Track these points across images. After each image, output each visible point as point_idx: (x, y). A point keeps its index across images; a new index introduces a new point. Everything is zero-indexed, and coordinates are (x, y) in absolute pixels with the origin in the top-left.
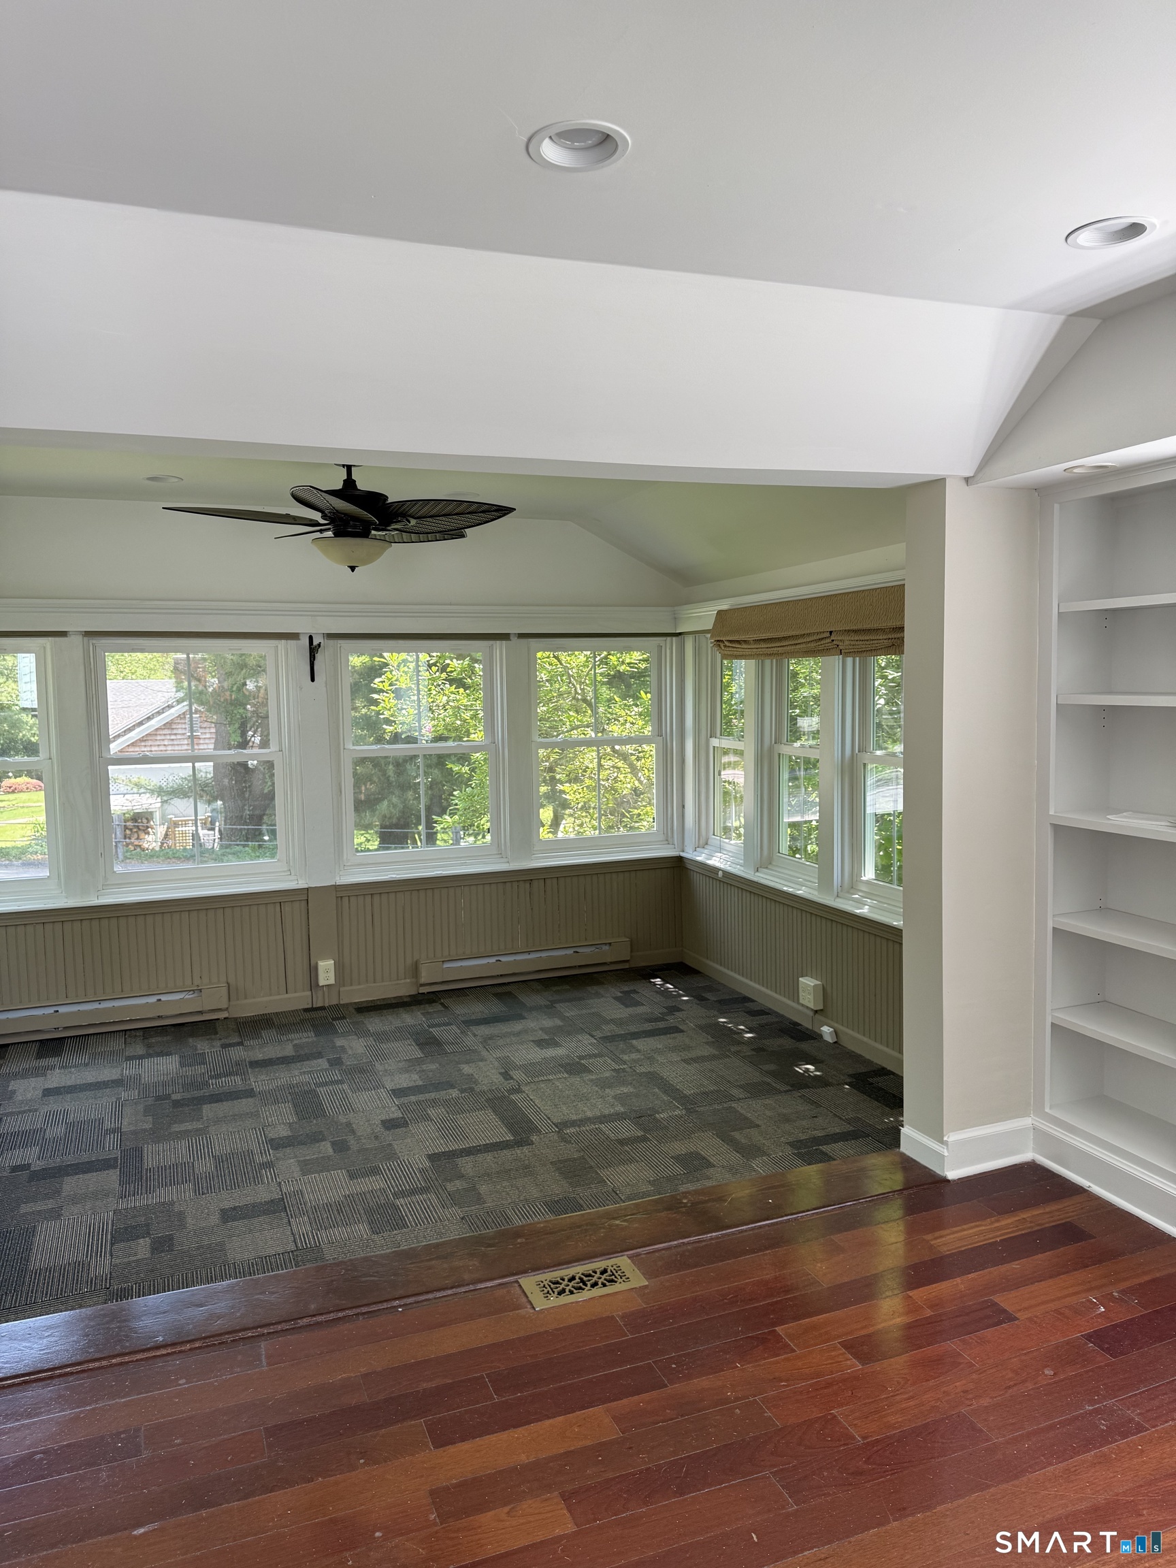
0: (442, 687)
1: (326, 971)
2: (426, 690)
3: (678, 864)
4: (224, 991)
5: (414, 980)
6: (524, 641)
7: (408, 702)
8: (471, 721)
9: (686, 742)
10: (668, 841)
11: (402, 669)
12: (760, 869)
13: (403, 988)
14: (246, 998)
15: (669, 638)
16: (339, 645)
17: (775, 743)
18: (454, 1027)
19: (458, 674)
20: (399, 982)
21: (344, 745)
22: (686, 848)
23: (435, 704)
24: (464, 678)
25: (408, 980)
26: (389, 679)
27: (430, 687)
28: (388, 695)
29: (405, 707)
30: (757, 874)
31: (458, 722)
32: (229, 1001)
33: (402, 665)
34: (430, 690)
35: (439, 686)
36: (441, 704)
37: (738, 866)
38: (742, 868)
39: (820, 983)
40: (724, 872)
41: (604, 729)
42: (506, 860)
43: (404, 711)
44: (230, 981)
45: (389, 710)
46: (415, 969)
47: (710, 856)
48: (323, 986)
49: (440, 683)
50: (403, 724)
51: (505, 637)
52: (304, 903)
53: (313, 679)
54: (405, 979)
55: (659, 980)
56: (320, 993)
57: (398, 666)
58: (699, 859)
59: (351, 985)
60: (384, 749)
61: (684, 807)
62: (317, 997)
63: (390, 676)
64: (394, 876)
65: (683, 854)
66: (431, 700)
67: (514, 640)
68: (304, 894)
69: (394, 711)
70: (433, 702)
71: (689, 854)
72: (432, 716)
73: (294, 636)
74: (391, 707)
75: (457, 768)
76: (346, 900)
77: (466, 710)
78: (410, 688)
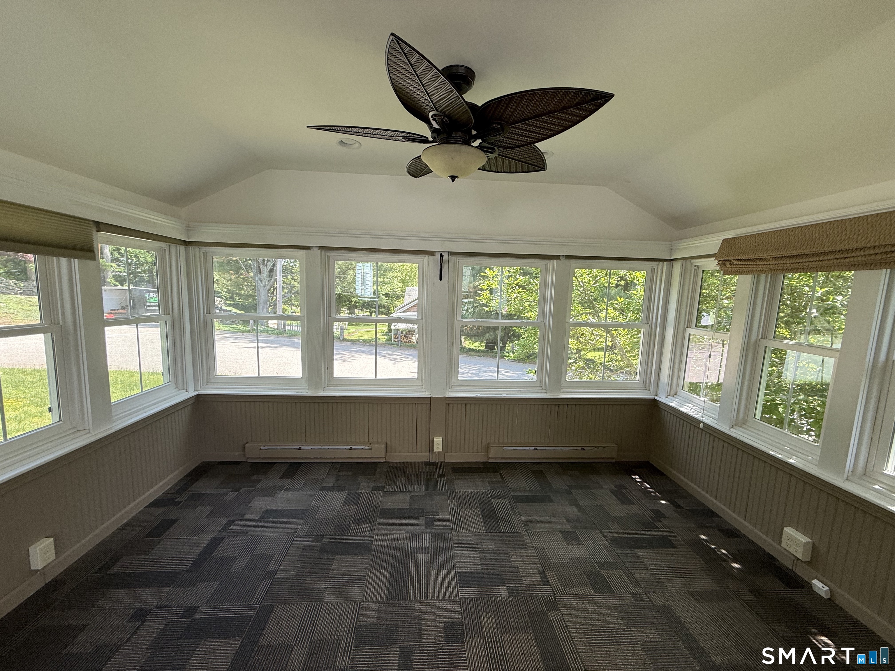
0: (514, 289)
1: (438, 443)
2: (506, 289)
3: (654, 404)
4: (384, 448)
5: (486, 453)
6: (568, 261)
7: (496, 296)
8: (528, 308)
9: (667, 329)
10: (646, 388)
11: (495, 279)
12: (735, 427)
13: (479, 458)
14: (395, 452)
15: (661, 263)
16: (458, 260)
17: (762, 338)
18: (507, 501)
19: (522, 283)
20: (478, 454)
21: (457, 318)
22: (658, 394)
23: (510, 298)
24: (525, 285)
25: (483, 453)
26: (487, 284)
27: (508, 288)
28: (486, 292)
29: (494, 298)
30: (732, 430)
31: (521, 308)
32: (386, 452)
33: (495, 277)
34: (508, 290)
35: (513, 288)
36: (513, 298)
37: (711, 419)
38: (716, 422)
39: (810, 541)
40: (704, 424)
41: (599, 315)
42: (545, 391)
43: (494, 301)
44: (388, 443)
45: (486, 300)
46: (487, 449)
47: (682, 405)
48: (436, 452)
49: (513, 286)
50: (493, 307)
51: (557, 257)
52: (428, 405)
53: (441, 279)
54: (481, 452)
55: (637, 477)
56: (434, 455)
57: (493, 277)
58: (672, 404)
59: (451, 452)
60: (478, 321)
61: (660, 369)
62: (432, 457)
63: (488, 283)
64: (479, 395)
65: (656, 398)
66: (508, 296)
67: (563, 260)
68: (429, 401)
69: (488, 300)
70: (509, 297)
71: (662, 398)
72: (508, 304)
73: (431, 253)
74: (486, 298)
75: (518, 330)
76: (451, 406)
77: (526, 301)
78: (497, 288)
